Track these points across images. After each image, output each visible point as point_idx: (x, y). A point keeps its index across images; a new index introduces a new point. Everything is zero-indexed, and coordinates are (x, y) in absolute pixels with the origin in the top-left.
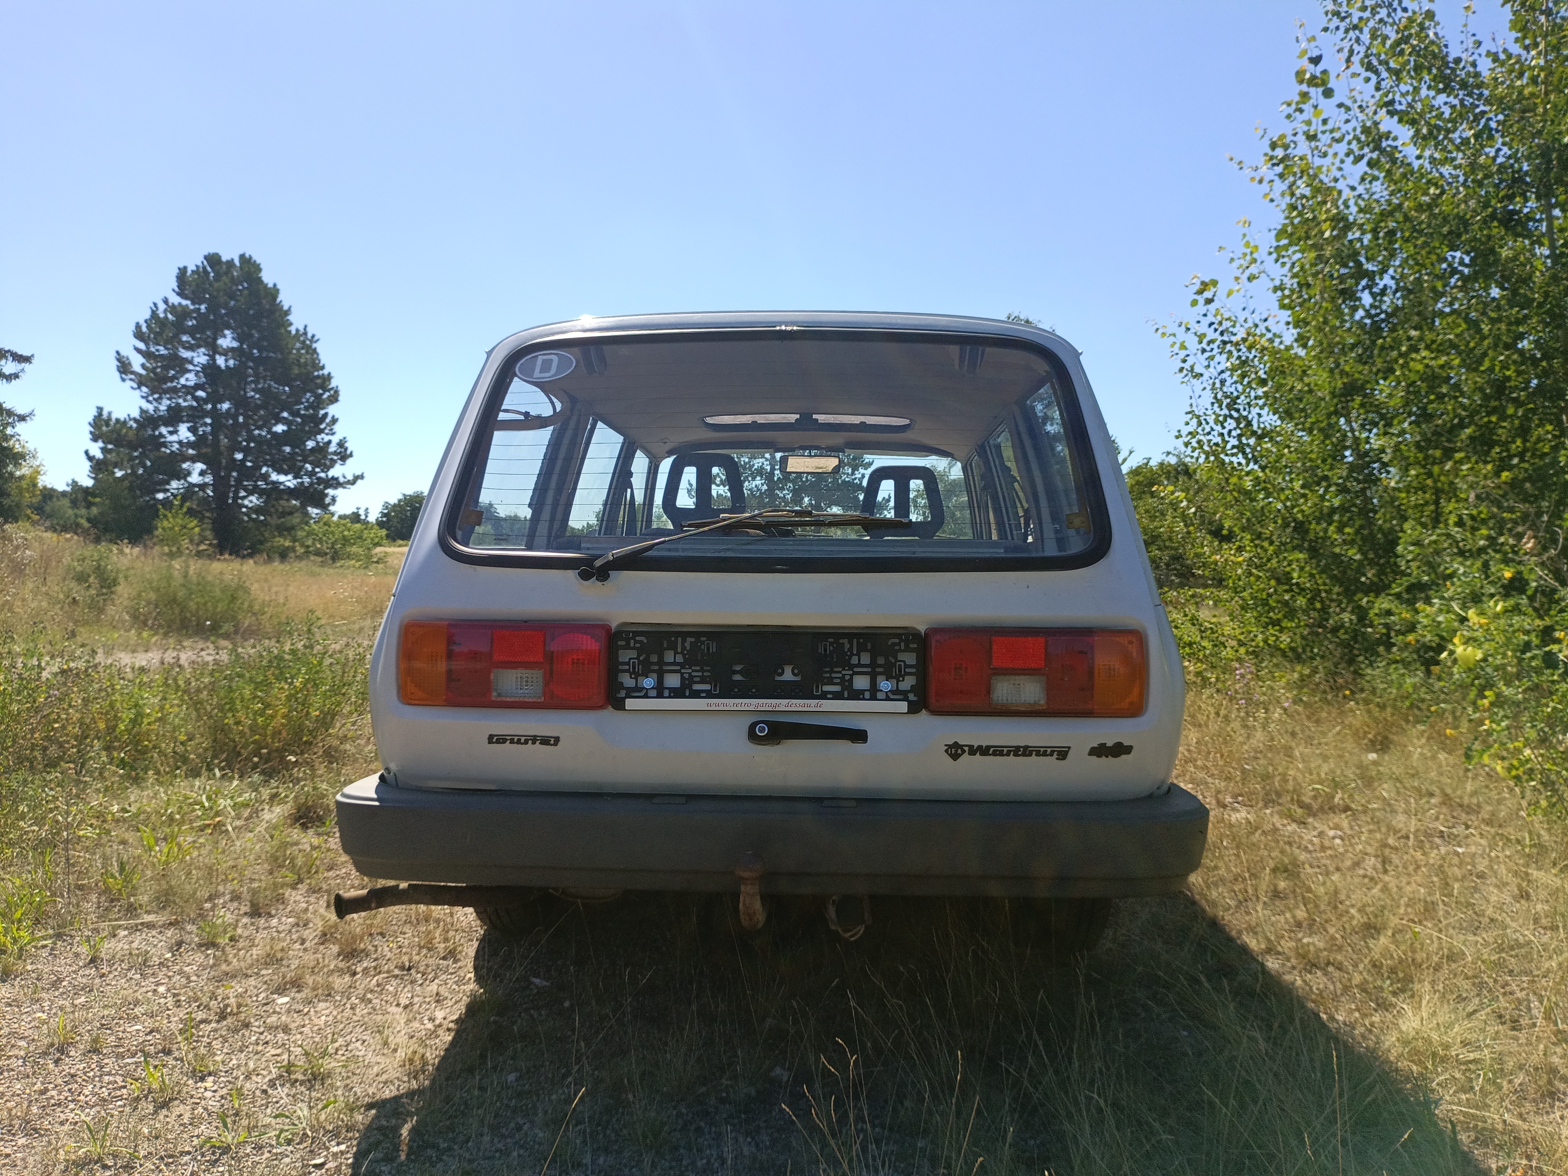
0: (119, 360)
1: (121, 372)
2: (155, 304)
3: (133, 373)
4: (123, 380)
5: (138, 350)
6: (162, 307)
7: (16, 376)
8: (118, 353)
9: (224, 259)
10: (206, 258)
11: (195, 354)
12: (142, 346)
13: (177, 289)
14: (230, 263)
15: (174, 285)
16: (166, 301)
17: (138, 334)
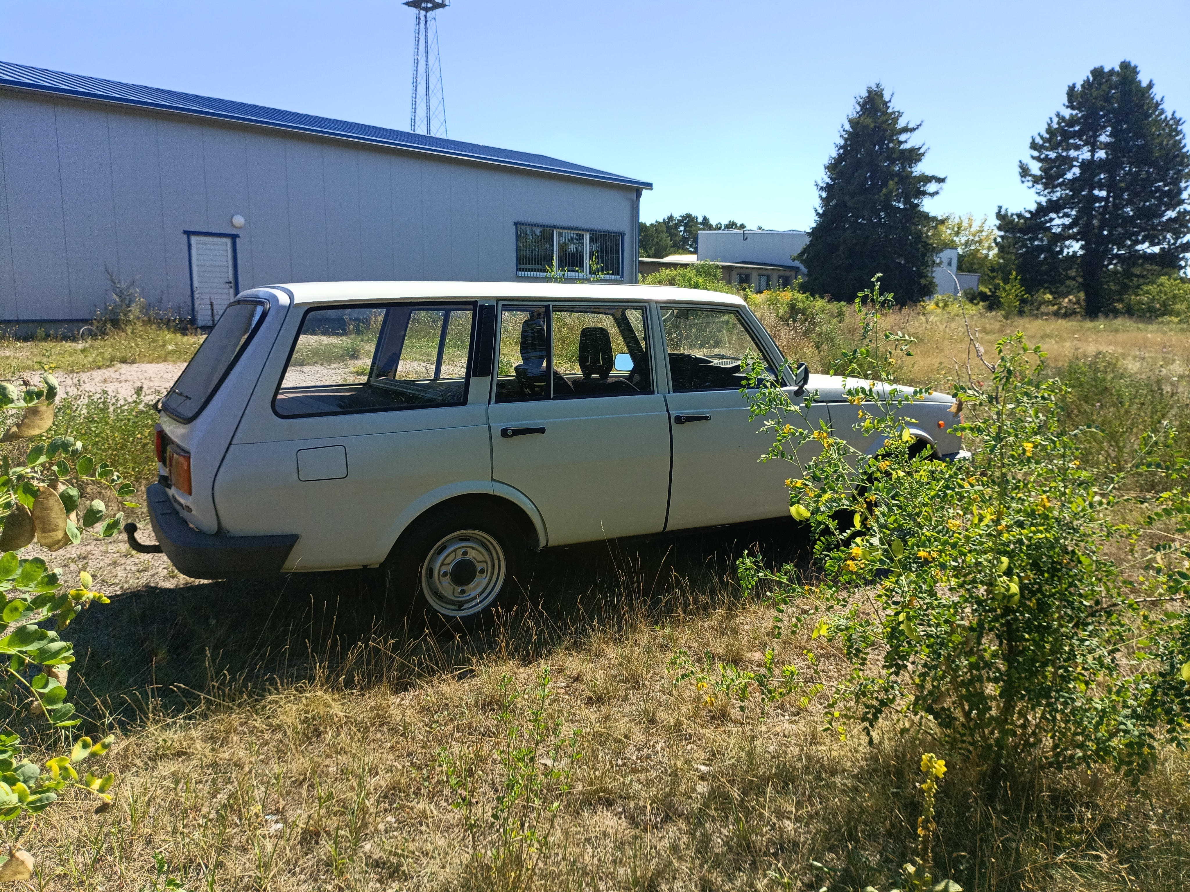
0: (1021, 167)
1: (1022, 176)
2: (1051, 119)
3: (1030, 175)
4: (1023, 182)
5: (1033, 158)
6: (1056, 120)
7: (937, 193)
8: (1020, 162)
9: (1106, 70)
10: (1092, 72)
11: (1080, 153)
12: (1036, 154)
13: (1067, 104)
14: (1112, 72)
15: (1065, 99)
16: (1058, 115)
17: (1034, 146)
